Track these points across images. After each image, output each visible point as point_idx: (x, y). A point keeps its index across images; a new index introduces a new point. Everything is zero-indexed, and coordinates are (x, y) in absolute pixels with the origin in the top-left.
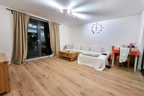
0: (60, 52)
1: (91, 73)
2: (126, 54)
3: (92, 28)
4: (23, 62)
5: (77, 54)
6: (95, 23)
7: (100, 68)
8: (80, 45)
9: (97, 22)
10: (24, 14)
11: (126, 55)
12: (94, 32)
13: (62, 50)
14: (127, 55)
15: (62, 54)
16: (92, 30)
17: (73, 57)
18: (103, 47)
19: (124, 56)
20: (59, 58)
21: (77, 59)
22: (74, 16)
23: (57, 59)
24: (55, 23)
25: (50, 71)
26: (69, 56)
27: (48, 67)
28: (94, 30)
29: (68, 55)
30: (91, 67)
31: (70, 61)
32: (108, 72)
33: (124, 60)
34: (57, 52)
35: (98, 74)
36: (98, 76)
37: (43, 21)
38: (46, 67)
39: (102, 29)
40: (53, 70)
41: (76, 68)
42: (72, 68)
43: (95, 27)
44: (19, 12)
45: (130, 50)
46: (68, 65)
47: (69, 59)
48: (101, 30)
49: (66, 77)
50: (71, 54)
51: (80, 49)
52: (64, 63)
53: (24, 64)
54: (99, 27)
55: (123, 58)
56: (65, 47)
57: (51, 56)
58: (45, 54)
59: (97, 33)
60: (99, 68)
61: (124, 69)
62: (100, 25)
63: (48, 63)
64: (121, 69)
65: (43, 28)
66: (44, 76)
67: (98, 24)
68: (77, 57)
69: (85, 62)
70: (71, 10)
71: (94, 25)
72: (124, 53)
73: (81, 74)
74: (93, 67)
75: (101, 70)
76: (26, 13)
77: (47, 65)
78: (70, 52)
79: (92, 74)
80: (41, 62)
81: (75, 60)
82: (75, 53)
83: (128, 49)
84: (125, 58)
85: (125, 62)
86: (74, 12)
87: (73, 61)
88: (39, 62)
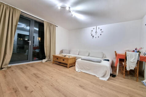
0: (55, 57)
1: (93, 84)
2: (134, 59)
3: (92, 32)
4: (3, 67)
5: (75, 59)
6: (95, 27)
7: (104, 76)
8: (78, 50)
9: (97, 26)
10: (14, 9)
11: (134, 61)
12: (93, 36)
13: (57, 54)
14: (136, 61)
15: (57, 59)
16: (92, 34)
17: (70, 62)
18: (104, 53)
19: (132, 61)
20: (54, 63)
21: (75, 66)
22: (73, 16)
23: (51, 64)
24: (51, 24)
25: (38, 81)
26: (65, 62)
27: (35, 75)
28: (94, 34)
29: (64, 60)
30: (92, 75)
31: (67, 67)
32: (114, 82)
33: (132, 67)
34: (52, 57)
35: (103, 86)
36: (104, 89)
37: (38, 20)
38: (34, 74)
39: (102, 33)
40: (42, 80)
41: (73, 76)
42: (68, 76)
43: (94, 31)
44: (7, 5)
45: (139, 55)
46: (63, 72)
47: (65, 65)
48: (101, 35)
49: (59, 91)
50: (68, 59)
51: (78, 55)
52: (58, 69)
53: (4, 70)
54: (99, 31)
55: (131, 64)
56: (62, 52)
57: (44, 61)
58: (37, 59)
59: (97, 37)
60: (102, 77)
61: (132, 79)
62: (100, 29)
63: (39, 70)
64: (128, 78)
65: (37, 29)
66: (26, 88)
67: (98, 28)
68: (75, 63)
69: (85, 69)
70: (69, 8)
71: (94, 29)
72: (132, 58)
73: (80, 86)
74: (95, 76)
75: (105, 79)
76: (16, 8)
77: (35, 72)
78: (67, 57)
79: (95, 86)
80: (29, 68)
81: (72, 66)
82: (72, 58)
83: (136, 54)
84: (133, 64)
85: (133, 69)
86: (73, 11)
87: (70, 67)
88: (27, 68)
